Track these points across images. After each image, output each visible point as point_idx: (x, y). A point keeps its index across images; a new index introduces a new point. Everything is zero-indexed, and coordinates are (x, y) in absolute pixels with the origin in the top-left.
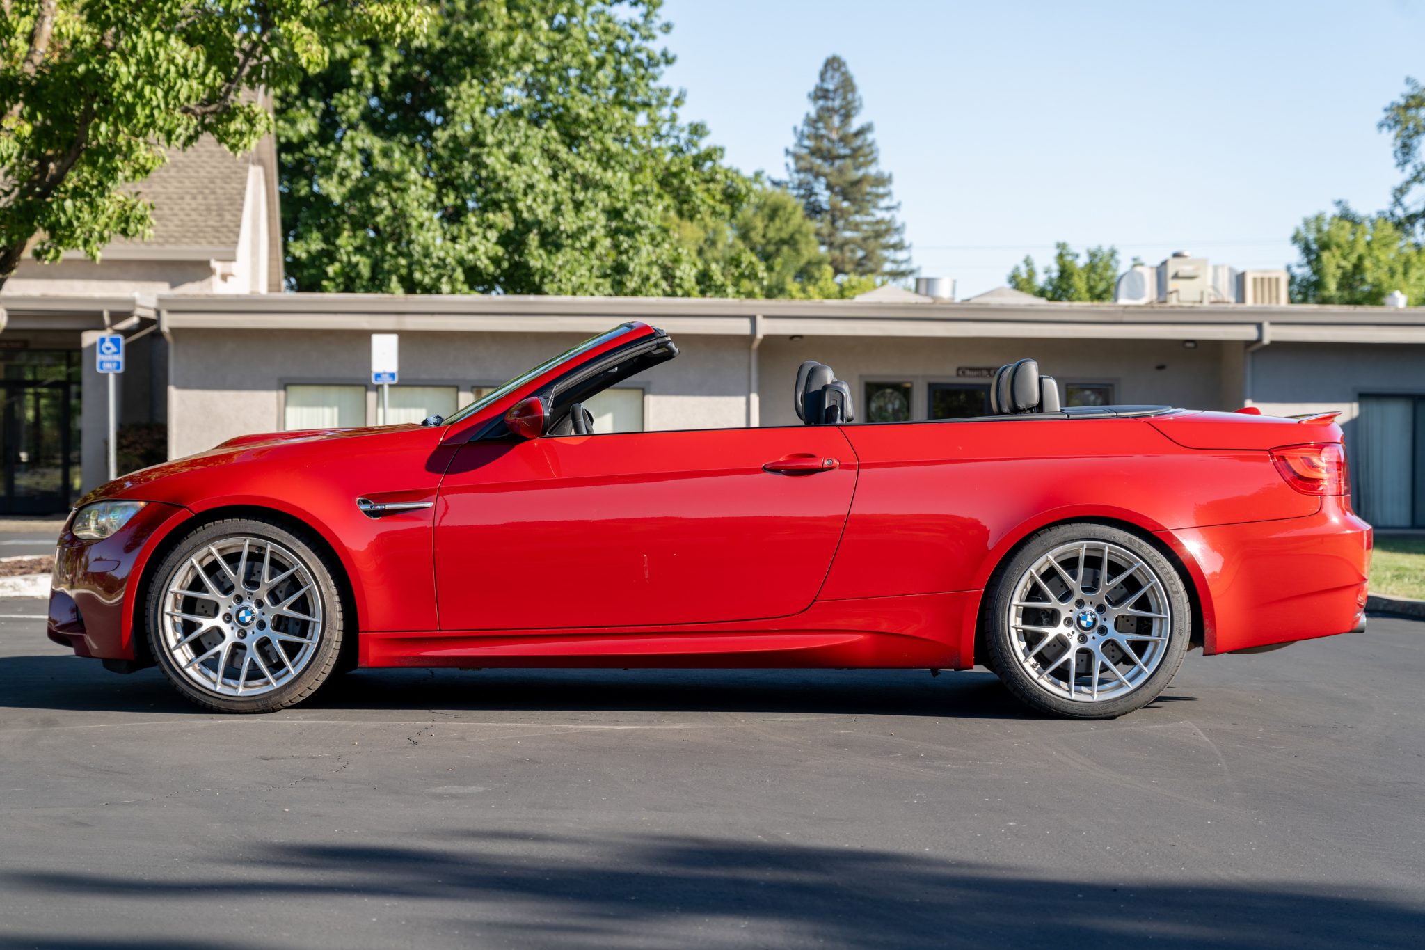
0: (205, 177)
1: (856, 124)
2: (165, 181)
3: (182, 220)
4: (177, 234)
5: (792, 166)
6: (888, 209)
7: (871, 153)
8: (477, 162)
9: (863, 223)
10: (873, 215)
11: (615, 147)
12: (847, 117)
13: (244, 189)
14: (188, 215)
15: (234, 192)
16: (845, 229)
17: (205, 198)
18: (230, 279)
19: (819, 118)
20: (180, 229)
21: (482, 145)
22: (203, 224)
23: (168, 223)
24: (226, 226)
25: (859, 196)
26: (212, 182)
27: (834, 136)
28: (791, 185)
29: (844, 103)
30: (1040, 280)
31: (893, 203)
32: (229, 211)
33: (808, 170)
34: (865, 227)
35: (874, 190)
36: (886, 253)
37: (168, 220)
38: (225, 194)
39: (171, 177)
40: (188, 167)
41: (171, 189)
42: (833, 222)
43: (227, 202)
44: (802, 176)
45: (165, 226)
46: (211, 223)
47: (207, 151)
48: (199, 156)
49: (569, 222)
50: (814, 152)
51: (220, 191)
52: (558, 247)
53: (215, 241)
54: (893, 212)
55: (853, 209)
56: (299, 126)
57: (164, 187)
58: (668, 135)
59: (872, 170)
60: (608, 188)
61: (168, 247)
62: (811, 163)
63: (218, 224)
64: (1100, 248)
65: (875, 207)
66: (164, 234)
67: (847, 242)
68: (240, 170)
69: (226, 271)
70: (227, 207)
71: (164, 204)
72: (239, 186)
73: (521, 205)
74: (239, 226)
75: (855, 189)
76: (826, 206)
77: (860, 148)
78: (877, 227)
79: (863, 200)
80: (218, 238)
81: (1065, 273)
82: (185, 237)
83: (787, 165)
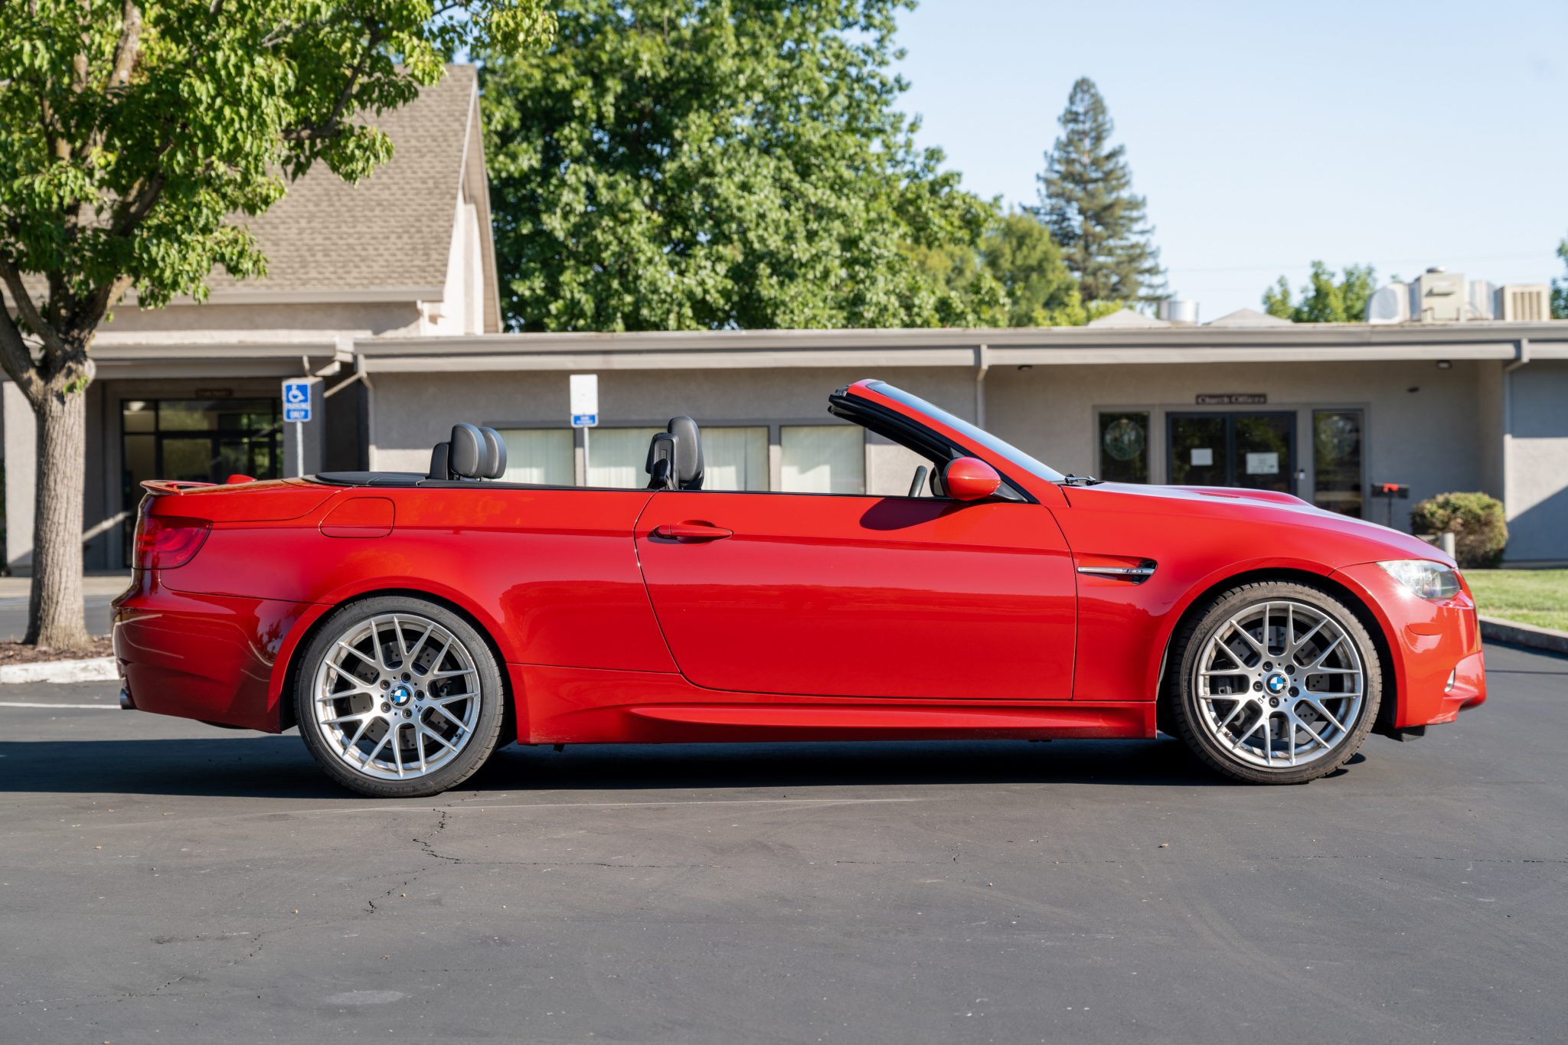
0: (411, 216)
1: (1107, 147)
2: (371, 221)
3: (387, 261)
4: (382, 275)
5: (1044, 191)
6: (1143, 232)
7: (1124, 175)
8: (708, 192)
9: (1116, 247)
10: (1127, 239)
11: (848, 174)
12: (1098, 139)
13: (452, 226)
14: (394, 255)
15: (441, 230)
16: (1099, 254)
17: (411, 238)
18: (440, 320)
19: (1070, 142)
20: (385, 270)
21: (711, 174)
22: (409, 264)
23: (374, 264)
24: (433, 266)
25: (1111, 220)
26: (418, 220)
27: (1086, 160)
28: (1042, 211)
29: (1094, 125)
30: (1296, 300)
31: (1148, 227)
32: (435, 249)
33: (1058, 195)
34: (1119, 252)
35: (1127, 213)
36: (1140, 278)
37: (374, 261)
38: (431, 232)
39: (376, 216)
40: (394, 205)
41: (376, 229)
42: (1087, 247)
43: (433, 241)
44: (1054, 201)
45: (369, 267)
46: (416, 263)
47: (413, 189)
48: (405, 194)
49: (802, 251)
50: (1067, 177)
51: (425, 229)
52: (792, 277)
53: (422, 281)
54: (1147, 236)
55: (1105, 234)
56: (520, 160)
57: (369, 227)
58: (904, 161)
59: (1125, 194)
60: (842, 216)
61: (373, 288)
62: (1063, 188)
63: (425, 264)
64: (1356, 266)
65: (1129, 230)
66: (369, 276)
67: (1101, 267)
68: (447, 207)
69: (435, 312)
70: (433, 246)
71: (369, 244)
72: (446, 224)
73: (751, 235)
74: (446, 265)
75: (1108, 213)
76: (1078, 231)
77: (1111, 172)
78: (1131, 252)
79: (1116, 224)
80: (425, 278)
81: (1321, 294)
82: (390, 277)
83: (1038, 190)
